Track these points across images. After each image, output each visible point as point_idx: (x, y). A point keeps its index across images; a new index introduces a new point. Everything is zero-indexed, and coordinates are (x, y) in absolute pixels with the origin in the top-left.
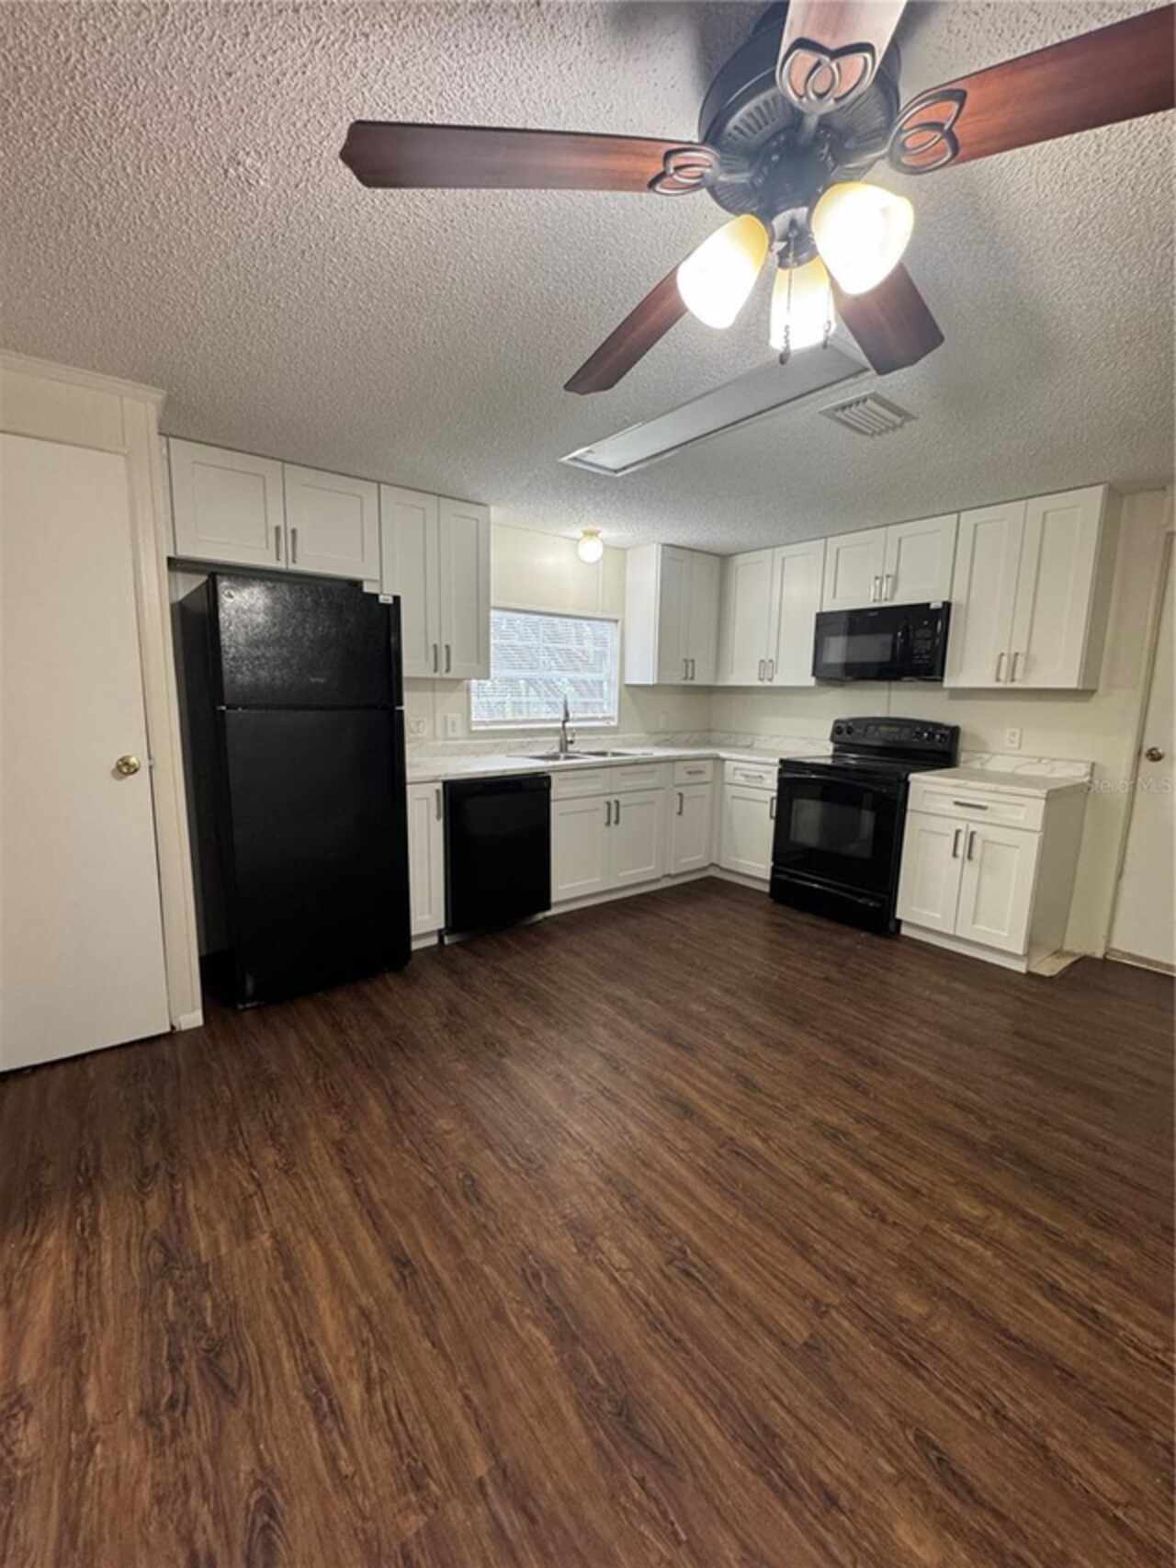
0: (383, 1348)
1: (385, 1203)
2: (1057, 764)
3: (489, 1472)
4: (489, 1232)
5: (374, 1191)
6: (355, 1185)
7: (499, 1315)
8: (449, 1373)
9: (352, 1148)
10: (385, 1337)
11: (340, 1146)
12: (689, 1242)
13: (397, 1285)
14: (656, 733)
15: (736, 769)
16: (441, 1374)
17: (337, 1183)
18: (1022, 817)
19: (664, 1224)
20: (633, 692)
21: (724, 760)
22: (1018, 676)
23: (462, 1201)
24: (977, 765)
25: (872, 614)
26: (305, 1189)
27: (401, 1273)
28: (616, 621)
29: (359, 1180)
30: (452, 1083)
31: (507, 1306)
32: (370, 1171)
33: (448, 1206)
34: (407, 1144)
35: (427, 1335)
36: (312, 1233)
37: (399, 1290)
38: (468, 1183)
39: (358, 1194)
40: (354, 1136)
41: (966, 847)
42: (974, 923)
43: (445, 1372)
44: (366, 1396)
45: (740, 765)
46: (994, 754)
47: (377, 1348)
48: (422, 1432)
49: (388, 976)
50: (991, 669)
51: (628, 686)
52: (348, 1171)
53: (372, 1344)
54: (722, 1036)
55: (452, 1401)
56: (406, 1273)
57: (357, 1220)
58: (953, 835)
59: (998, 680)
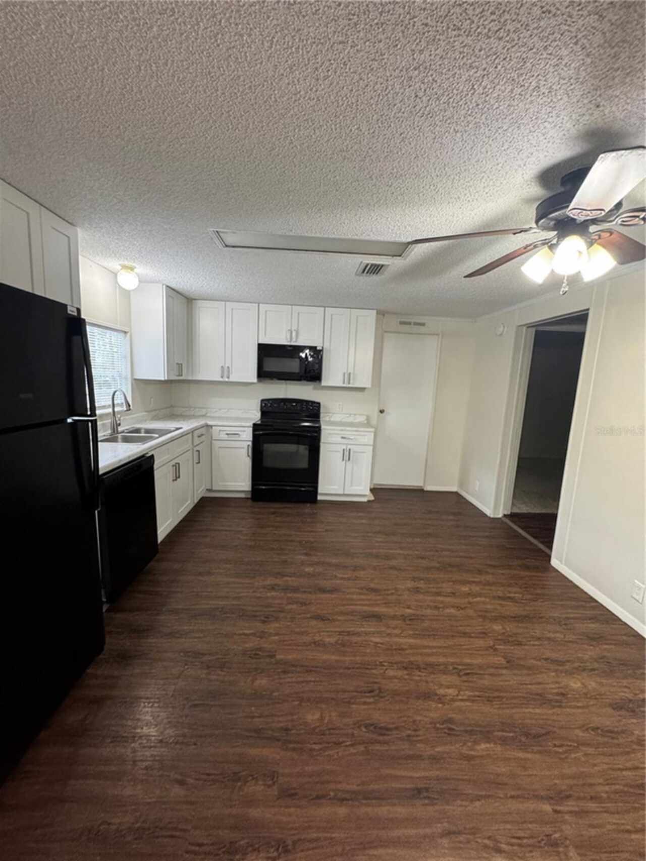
0: (474, 831)
1: (363, 783)
2: (357, 416)
3: (550, 804)
4: (413, 736)
5: (349, 787)
6: (334, 798)
7: (469, 758)
8: (498, 800)
9: (295, 785)
10: (468, 826)
11: (288, 794)
12: (453, 664)
13: (433, 805)
14: (151, 411)
15: (220, 431)
16: (497, 804)
17: (324, 811)
18: (366, 440)
19: (440, 665)
20: (140, 384)
21: (211, 426)
22: (351, 381)
23: (386, 738)
24: (327, 419)
25: (289, 348)
26: (317, 840)
27: (425, 798)
28: (126, 333)
29: (332, 794)
30: (276, 694)
31: (463, 751)
32: (328, 782)
33: (385, 747)
34: (317, 747)
35: (472, 801)
36: (365, 848)
37: (436, 804)
38: (372, 728)
39: (343, 800)
40: (281, 780)
41: (347, 456)
42: (352, 486)
43: (495, 802)
44: (503, 855)
45: (221, 428)
46: (334, 413)
47: (474, 834)
48: (529, 829)
49: (89, 671)
50: (341, 378)
51: (136, 380)
52: (318, 797)
53: (471, 837)
54: (336, 576)
55: (514, 805)
56: (425, 794)
57: (369, 810)
58: (342, 452)
59: (344, 383)
